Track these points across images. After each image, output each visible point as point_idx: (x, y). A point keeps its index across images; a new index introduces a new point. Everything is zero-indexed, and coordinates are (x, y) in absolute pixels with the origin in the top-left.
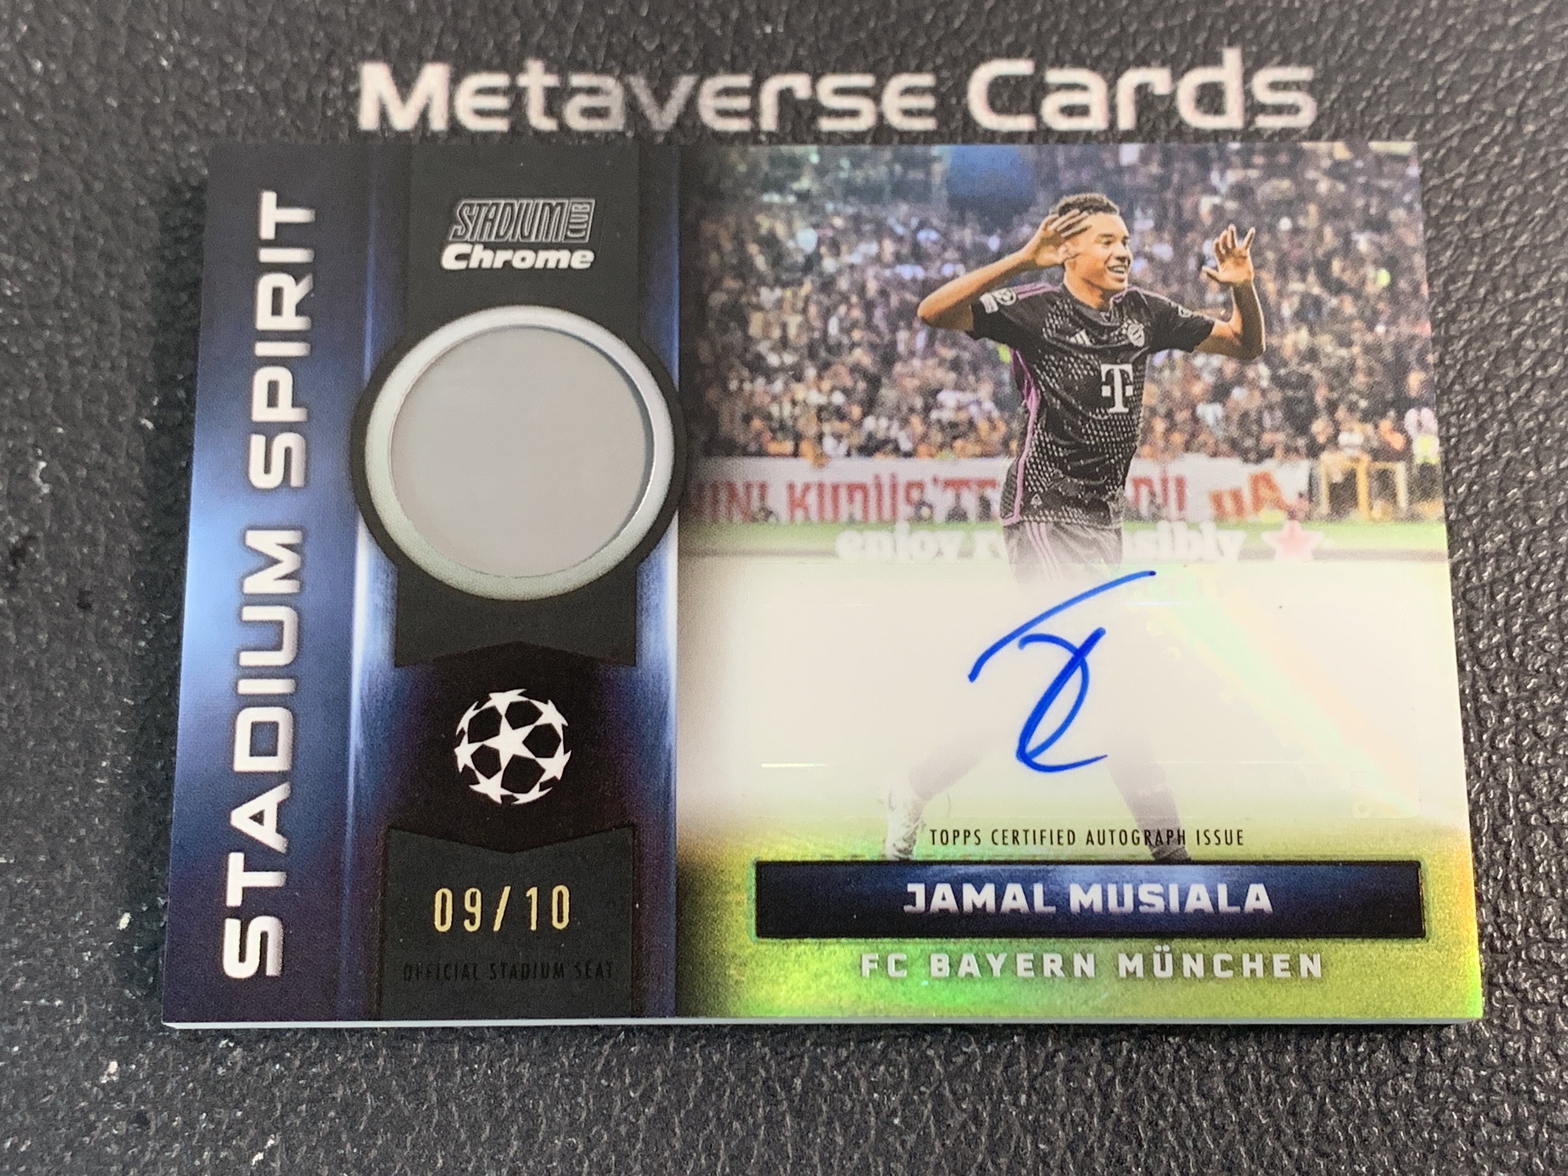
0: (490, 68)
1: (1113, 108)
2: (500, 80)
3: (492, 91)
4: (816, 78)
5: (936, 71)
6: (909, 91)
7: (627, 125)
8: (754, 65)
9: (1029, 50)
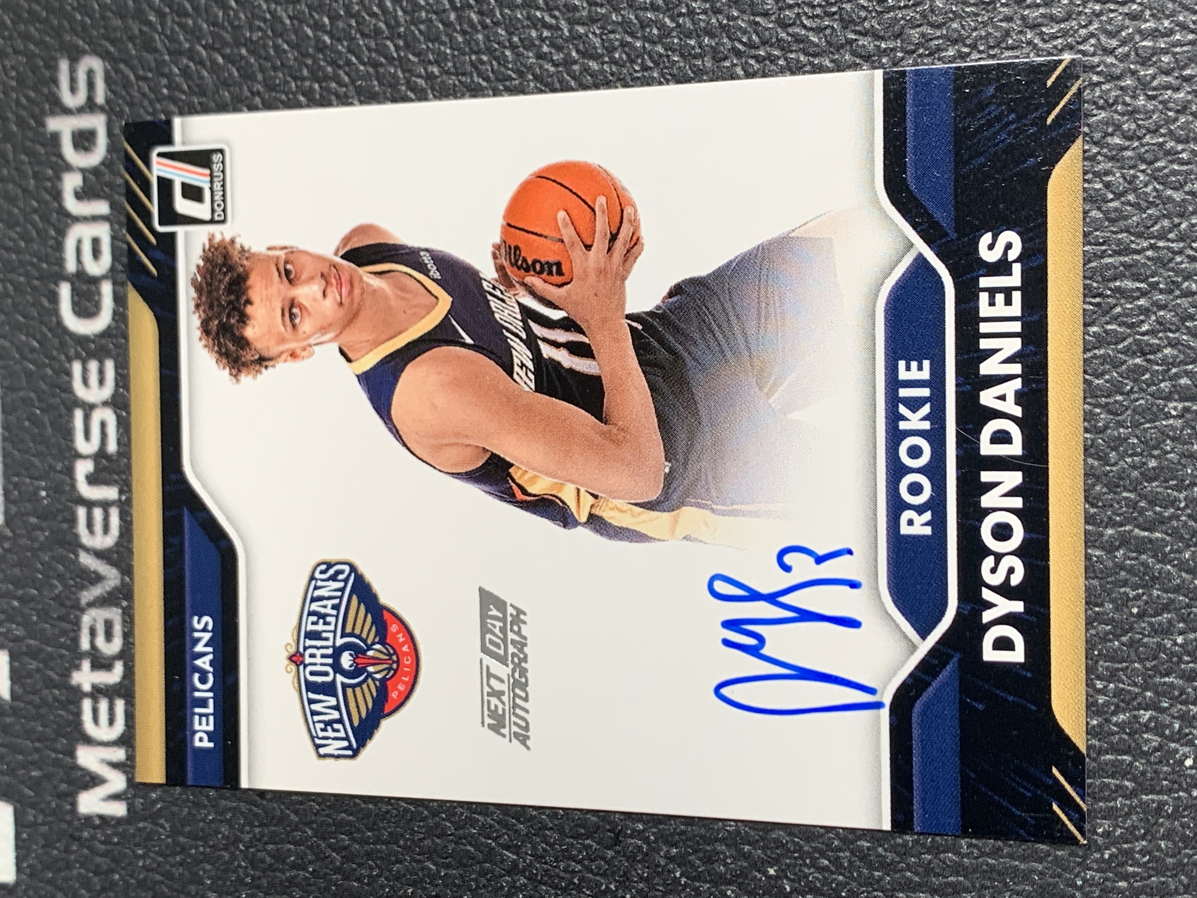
0: (78, 714)
1: (95, 219)
2: (87, 705)
3: (95, 711)
4: (79, 456)
5: (70, 360)
6: (85, 382)
7: (117, 605)
8: (69, 504)
9: (53, 286)
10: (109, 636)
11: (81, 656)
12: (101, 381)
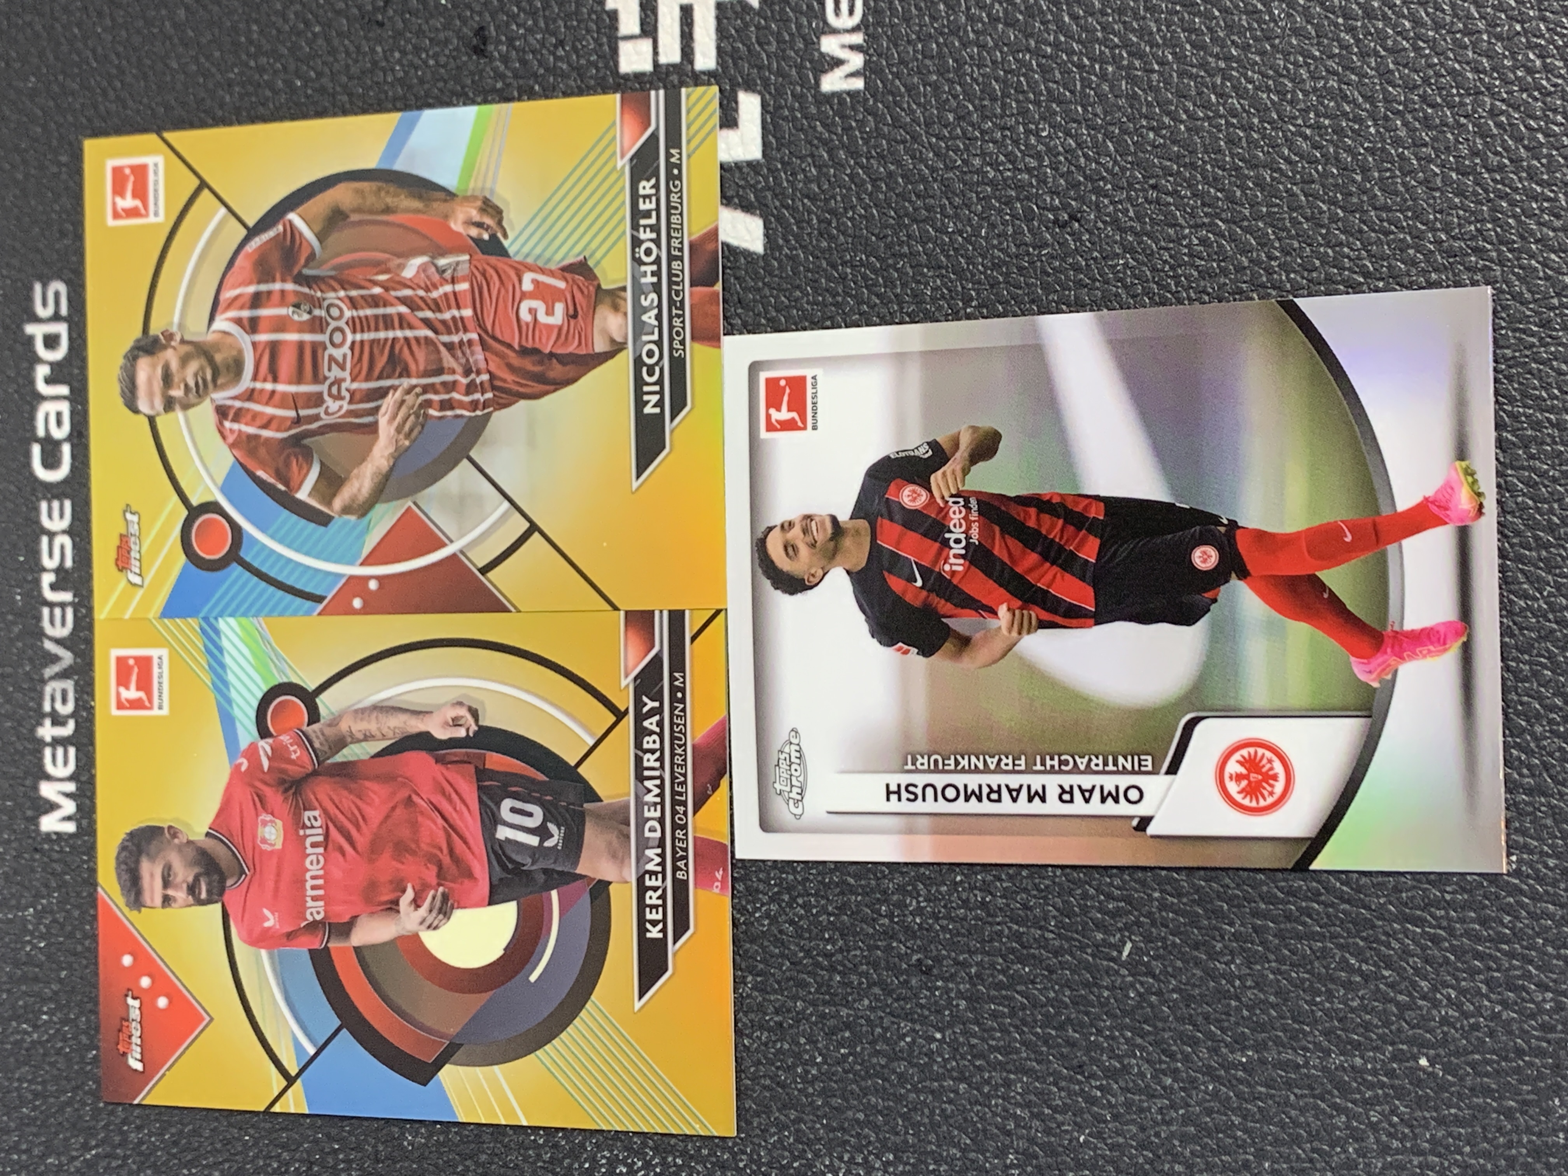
10: (64, 701)
11: (44, 716)
12: (62, 516)
